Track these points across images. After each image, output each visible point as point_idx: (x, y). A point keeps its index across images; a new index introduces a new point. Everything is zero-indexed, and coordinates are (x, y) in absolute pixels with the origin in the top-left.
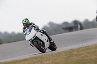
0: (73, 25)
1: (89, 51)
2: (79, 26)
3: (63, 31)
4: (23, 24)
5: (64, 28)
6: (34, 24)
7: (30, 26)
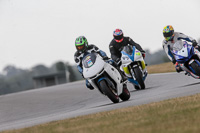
0: (55, 71)
2: (68, 74)
3: (35, 83)
4: (77, 47)
5: (35, 79)
6: (97, 48)
7: (89, 51)
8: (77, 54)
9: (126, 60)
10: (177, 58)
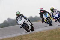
1: (33, 36)
7: (21, 16)
8: (17, 17)
9: (45, 17)
10: (55, 17)
